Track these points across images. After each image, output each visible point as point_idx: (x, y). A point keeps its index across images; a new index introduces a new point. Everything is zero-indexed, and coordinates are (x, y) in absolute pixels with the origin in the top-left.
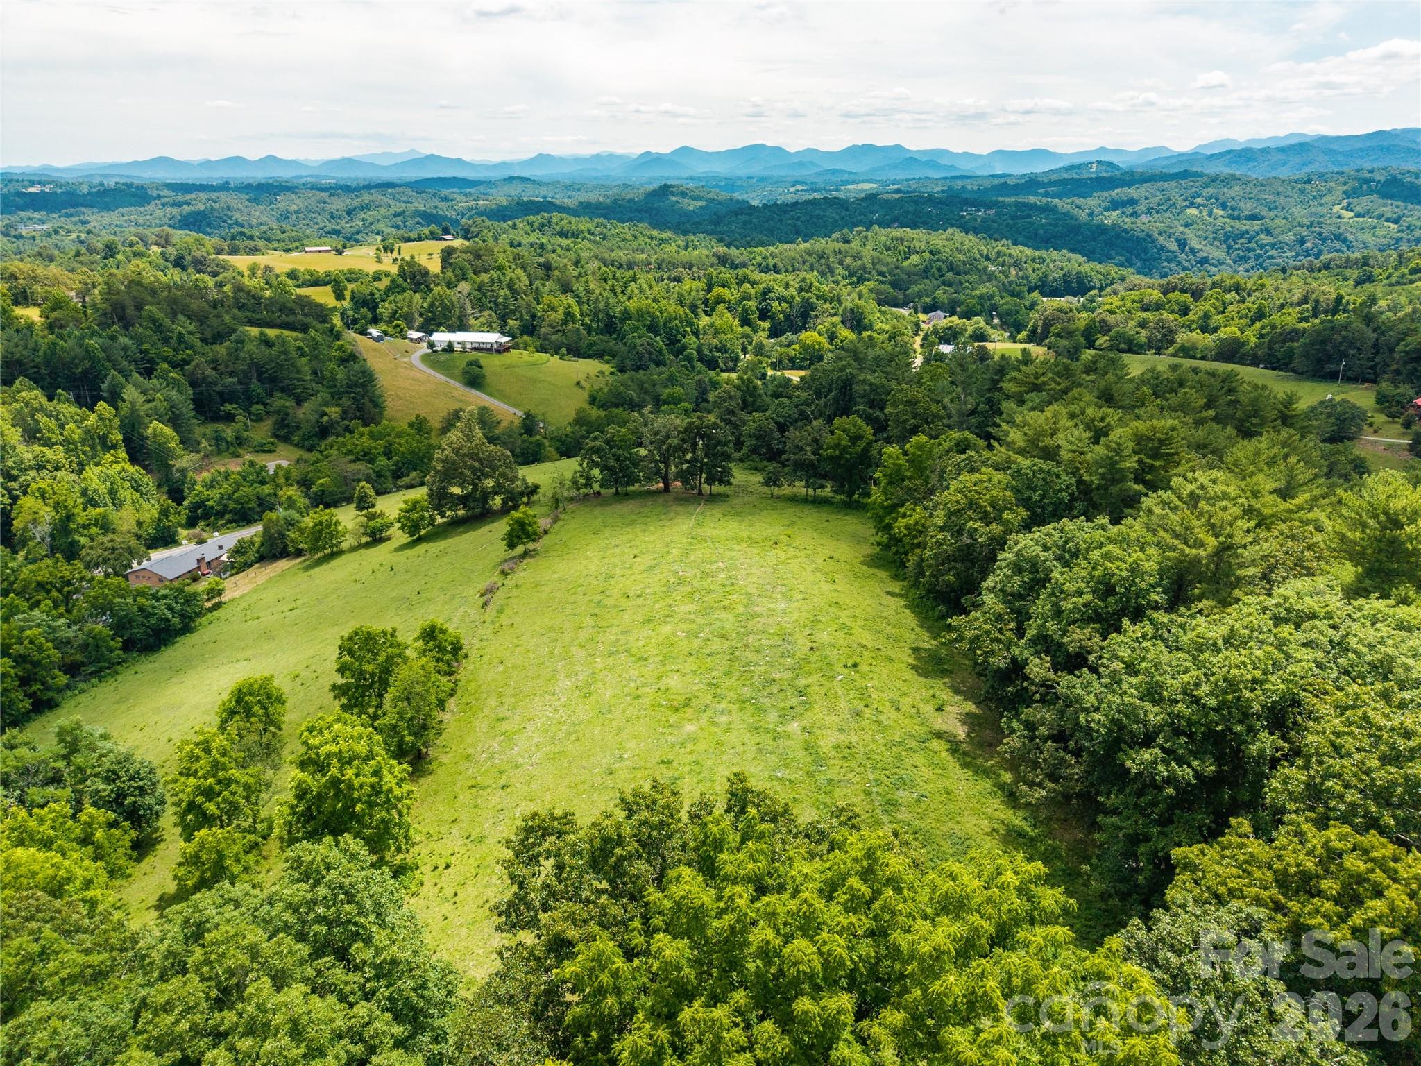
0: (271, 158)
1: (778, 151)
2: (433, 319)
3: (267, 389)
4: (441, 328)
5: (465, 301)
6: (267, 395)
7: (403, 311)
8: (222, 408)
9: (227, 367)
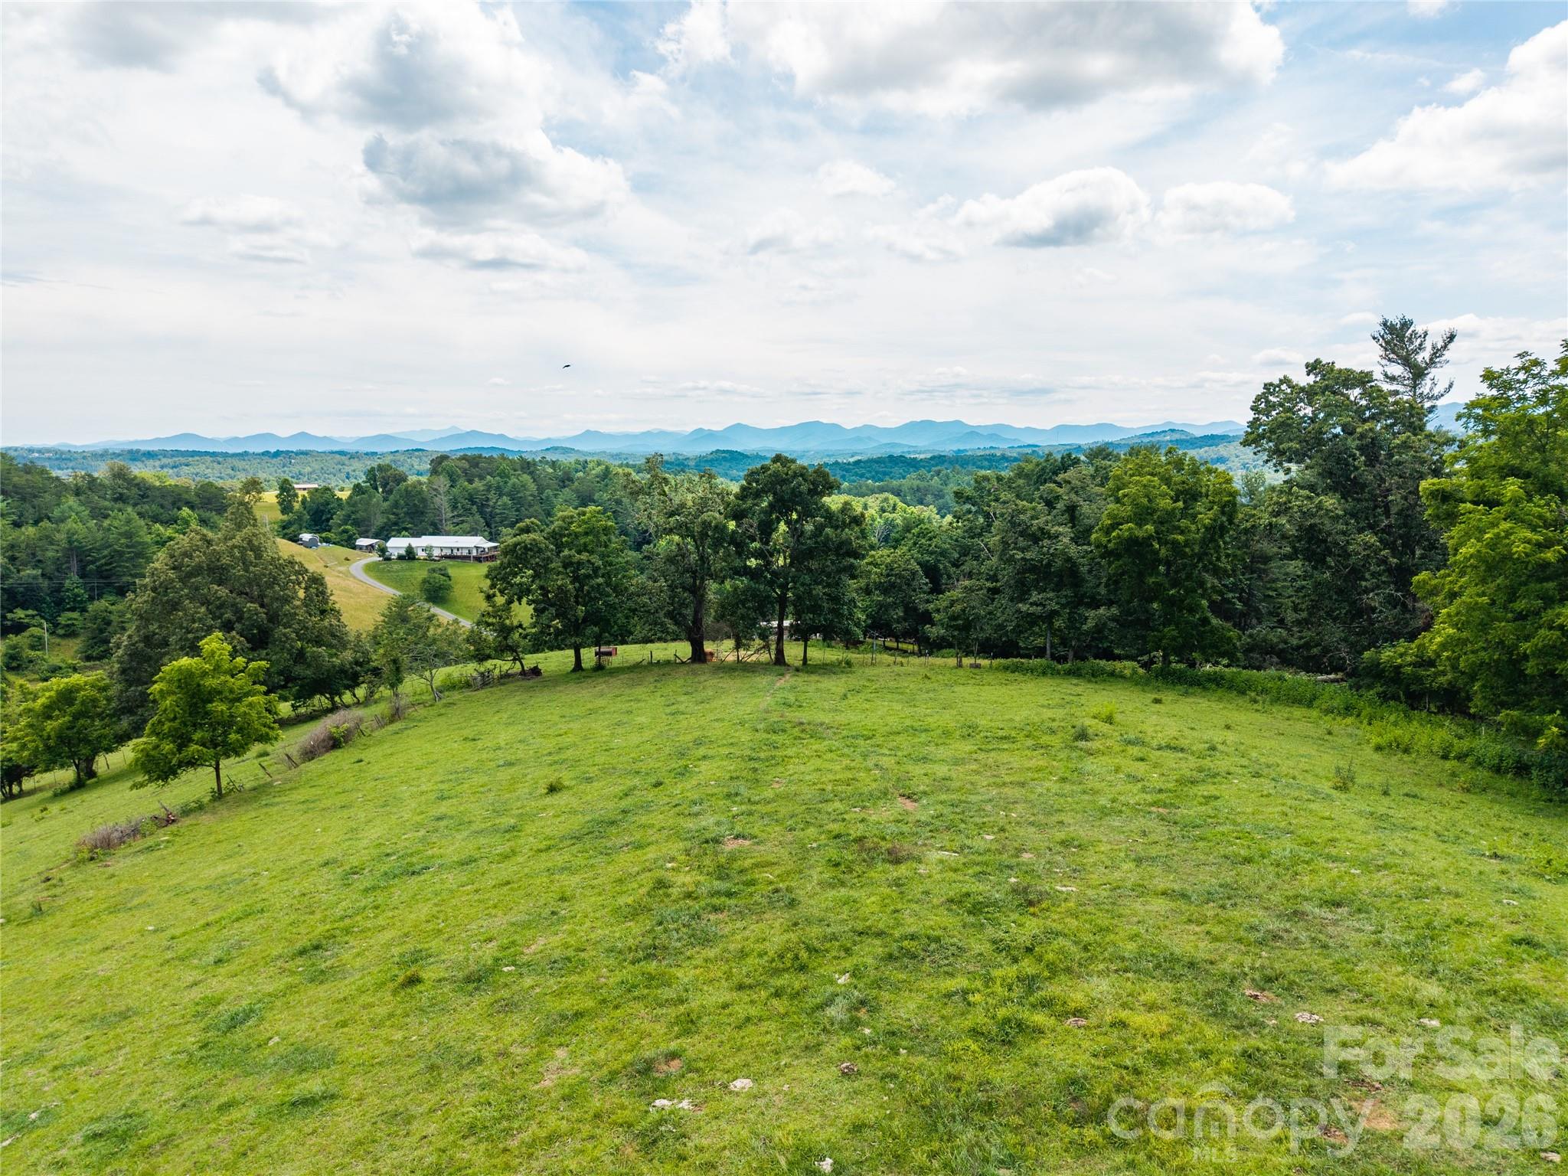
0: (303, 435)
1: (835, 428)
2: (396, 524)
3: (92, 589)
4: (404, 533)
5: (442, 502)
6: (91, 599)
7: (358, 516)
8: (9, 616)
9: (34, 555)
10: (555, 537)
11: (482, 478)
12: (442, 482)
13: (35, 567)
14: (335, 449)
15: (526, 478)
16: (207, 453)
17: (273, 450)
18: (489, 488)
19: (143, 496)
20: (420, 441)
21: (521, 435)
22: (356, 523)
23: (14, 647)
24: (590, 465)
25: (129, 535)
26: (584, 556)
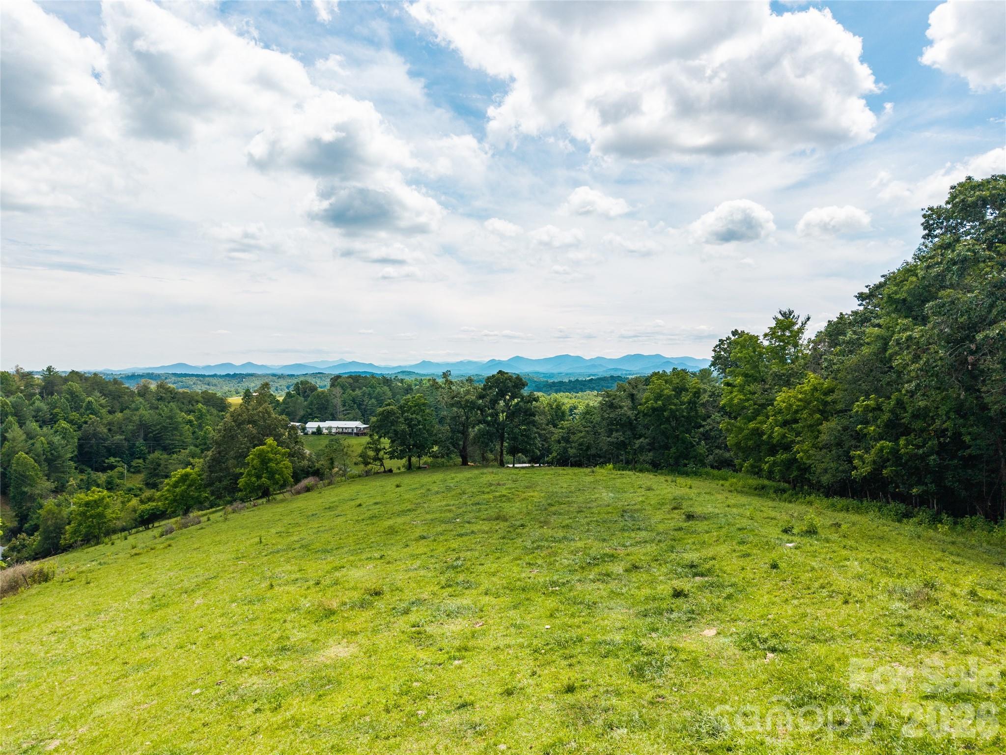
0: (250, 364)
1: (579, 358)
2: (310, 414)
3: (150, 447)
4: (316, 419)
5: (338, 402)
6: (149, 452)
7: (289, 410)
8: (107, 461)
9: (120, 428)
10: (401, 407)
11: (360, 388)
12: (338, 391)
13: (121, 435)
14: (269, 372)
15: (386, 388)
16: (193, 375)
17: (232, 373)
18: (364, 394)
19: (173, 398)
20: (321, 368)
21: (382, 364)
22: (288, 414)
23: (111, 477)
24: (424, 382)
25: (171, 418)
26: (414, 416)
